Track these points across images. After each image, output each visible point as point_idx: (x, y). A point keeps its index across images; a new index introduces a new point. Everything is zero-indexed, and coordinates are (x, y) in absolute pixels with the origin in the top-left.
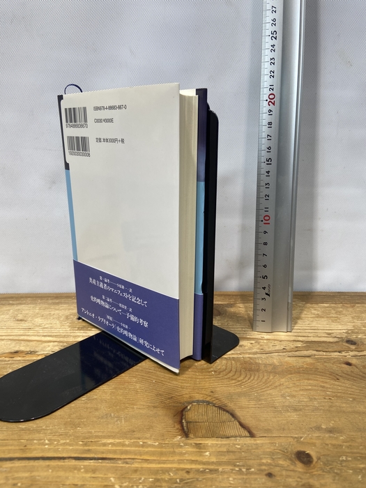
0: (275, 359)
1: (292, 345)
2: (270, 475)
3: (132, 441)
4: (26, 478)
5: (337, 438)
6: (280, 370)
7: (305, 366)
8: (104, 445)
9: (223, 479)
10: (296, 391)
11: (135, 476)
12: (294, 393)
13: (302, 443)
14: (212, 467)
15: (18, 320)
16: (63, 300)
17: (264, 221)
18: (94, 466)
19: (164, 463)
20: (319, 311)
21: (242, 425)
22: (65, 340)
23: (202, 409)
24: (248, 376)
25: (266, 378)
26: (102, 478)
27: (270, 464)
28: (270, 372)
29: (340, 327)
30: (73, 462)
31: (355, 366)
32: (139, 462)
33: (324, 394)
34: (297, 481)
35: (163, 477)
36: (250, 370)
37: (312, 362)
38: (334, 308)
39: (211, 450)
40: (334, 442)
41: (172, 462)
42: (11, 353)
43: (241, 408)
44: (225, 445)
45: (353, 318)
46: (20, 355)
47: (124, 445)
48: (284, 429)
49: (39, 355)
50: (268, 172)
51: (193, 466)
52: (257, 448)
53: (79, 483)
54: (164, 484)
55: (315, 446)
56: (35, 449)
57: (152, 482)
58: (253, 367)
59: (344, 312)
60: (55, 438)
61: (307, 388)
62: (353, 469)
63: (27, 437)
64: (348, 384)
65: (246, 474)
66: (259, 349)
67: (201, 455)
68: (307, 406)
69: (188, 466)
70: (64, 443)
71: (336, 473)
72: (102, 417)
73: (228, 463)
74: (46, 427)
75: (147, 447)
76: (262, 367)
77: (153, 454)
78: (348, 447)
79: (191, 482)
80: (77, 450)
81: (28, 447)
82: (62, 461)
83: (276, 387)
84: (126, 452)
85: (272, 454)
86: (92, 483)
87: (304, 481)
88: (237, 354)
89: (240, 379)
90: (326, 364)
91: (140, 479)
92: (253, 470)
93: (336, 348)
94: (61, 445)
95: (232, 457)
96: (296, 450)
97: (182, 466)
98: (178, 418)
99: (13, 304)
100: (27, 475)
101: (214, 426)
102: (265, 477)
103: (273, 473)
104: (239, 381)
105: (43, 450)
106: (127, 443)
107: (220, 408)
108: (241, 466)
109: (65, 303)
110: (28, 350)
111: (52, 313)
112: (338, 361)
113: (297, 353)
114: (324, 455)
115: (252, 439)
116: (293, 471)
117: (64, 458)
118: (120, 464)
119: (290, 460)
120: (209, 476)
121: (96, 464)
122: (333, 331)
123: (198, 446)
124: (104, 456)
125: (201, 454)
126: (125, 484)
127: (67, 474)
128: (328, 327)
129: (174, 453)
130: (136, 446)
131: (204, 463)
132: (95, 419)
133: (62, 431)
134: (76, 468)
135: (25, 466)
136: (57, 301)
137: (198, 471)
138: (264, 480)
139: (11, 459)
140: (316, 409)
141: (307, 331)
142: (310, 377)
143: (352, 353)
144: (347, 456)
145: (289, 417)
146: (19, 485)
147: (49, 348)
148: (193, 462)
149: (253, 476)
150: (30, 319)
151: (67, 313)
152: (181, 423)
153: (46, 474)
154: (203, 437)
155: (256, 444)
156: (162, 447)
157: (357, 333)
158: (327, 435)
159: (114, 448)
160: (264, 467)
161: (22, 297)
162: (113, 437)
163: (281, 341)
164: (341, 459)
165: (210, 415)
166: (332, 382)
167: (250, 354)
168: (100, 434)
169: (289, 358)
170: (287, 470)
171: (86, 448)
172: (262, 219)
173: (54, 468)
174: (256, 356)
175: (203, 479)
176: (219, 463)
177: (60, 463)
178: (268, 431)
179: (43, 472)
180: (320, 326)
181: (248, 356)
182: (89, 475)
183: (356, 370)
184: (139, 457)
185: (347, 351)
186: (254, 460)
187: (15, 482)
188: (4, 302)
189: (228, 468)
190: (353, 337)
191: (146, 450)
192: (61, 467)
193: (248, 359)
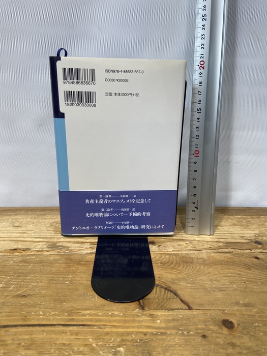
0: (204, 255)
1: (216, 245)
2: (204, 336)
3: (104, 312)
4: (28, 339)
5: (250, 310)
6: (207, 262)
7: (226, 260)
8: (84, 315)
9: (171, 339)
10: (220, 277)
11: (107, 337)
12: (219, 279)
13: (226, 314)
14: (162, 331)
15: (15, 226)
16: (48, 212)
17: (195, 155)
18: (77, 330)
19: (128, 328)
20: (234, 220)
21: (182, 301)
22: (51, 240)
24: (186, 267)
25: (198, 268)
26: (83, 339)
27: (204, 329)
28: (201, 264)
29: (250, 232)
30: (61, 328)
31: (262, 259)
32: (109, 328)
33: (240, 279)
34: (224, 341)
35: (127, 338)
36: (187, 262)
37: (230, 256)
38: (245, 219)
39: (161, 319)
40: (249, 313)
41: (133, 327)
42: (12, 250)
43: (181, 289)
44: (171, 315)
45: (258, 225)
46: (19, 251)
47: (98, 315)
48: (213, 304)
49: (32, 251)
50: (198, 119)
51: (149, 330)
52: (194, 318)
53: (67, 343)
54: (128, 343)
55: (236, 316)
56: (33, 319)
57: (119, 342)
58: (188, 260)
59: (252, 222)
60: (47, 310)
61: (228, 275)
62: (263, 332)
63: (26, 310)
64: (257, 272)
65: (187, 336)
66: (192, 247)
67: (154, 323)
68: (229, 288)
69: (145, 330)
70: (54, 314)
71: (251, 335)
72: (81, 295)
73: (174, 328)
74: (41, 302)
75: (115, 317)
76: (195, 260)
77: (119, 321)
78: (259, 317)
79: (148, 342)
80: (64, 319)
81: (28, 317)
82: (53, 327)
83: (206, 274)
84: (100, 320)
85: (205, 321)
86: (76, 343)
87: (229, 341)
88: (177, 251)
89: (179, 269)
90: (241, 258)
91: (111, 339)
92: (192, 333)
93: (247, 247)
94: (52, 315)
95: (176, 323)
96: (222, 319)
97: (141, 330)
99: (11, 215)
100: (28, 337)
101: (162, 301)
102: (200, 338)
103: (206, 335)
104: (179, 270)
105: (39, 320)
106: (100, 314)
107: (166, 289)
108: (183, 330)
109: (49, 214)
110: (24, 248)
111: (40, 221)
112: (249, 256)
113: (220, 251)
114: (242, 322)
115: (190, 311)
116: (221, 333)
117: (54, 325)
118: (95, 329)
119: (218, 325)
120: (160, 337)
121: (78, 329)
122: (245, 235)
123: (151, 315)
124: (84, 323)
125: (154, 321)
126: (100, 343)
127: (57, 337)
128: (241, 232)
129: (134, 321)
130: (107, 316)
131: (156, 328)
132: (76, 297)
133: (52, 305)
135: (26, 331)
136: (44, 213)
137: (152, 333)
138: (200, 340)
139: (15, 326)
140: (235, 290)
141: (226, 235)
142: (230, 267)
143: (259, 251)
144: (258, 323)
145: (216, 295)
146: (23, 344)
147: (39, 247)
148: (148, 327)
149: (192, 337)
150: (24, 225)
151: (51, 221)
153: (41, 336)
154: (155, 309)
155: (193, 315)
156: (126, 317)
157: (262, 236)
158: (244, 308)
159: (91, 318)
160: (199, 331)
161: (17, 210)
162: (90, 310)
163: (207, 242)
164: (254, 325)
165: (159, 294)
166: (246, 271)
167: (186, 251)
168: (80, 307)
169: (214, 254)
170: (216, 333)
171: (70, 318)
172: (194, 153)
173: (47, 332)
174: (190, 252)
175: (157, 339)
176: (167, 328)
177: (52, 328)
178: (201, 305)
179: (39, 335)
180: (235, 231)
181: (184, 252)
182: (73, 337)
183: (263, 263)
184: (109, 324)
185: (256, 249)
186: (193, 325)
187: (20, 342)
188: (4, 213)
189: (174, 332)
190: (260, 239)
191: (114, 318)
192: (53, 331)
193: (185, 255)
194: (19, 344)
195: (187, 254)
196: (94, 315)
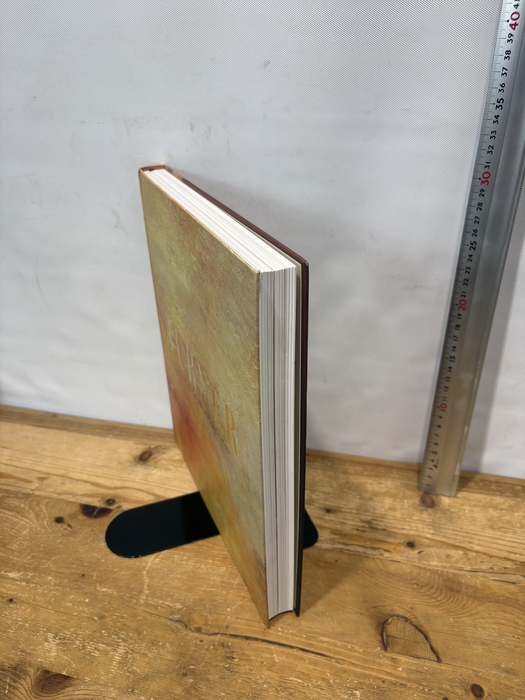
0: (478, 580)
1: (501, 565)
2: (445, 699)
3: (343, 643)
4: (269, 659)
5: (511, 680)
6: (481, 594)
7: (507, 595)
8: (322, 642)
9: (409, 694)
11: (345, 676)
12: (486, 625)
13: (480, 677)
14: (402, 682)
19: (366, 670)
21: (432, 649)
23: (401, 624)
24: (448, 597)
25: (464, 602)
26: (321, 671)
27: (448, 690)
28: (470, 596)
30: (300, 653)
32: (348, 664)
33: (514, 631)
35: (365, 681)
36: (452, 590)
37: (515, 590)
39: (403, 666)
40: (507, 683)
41: (372, 670)
43: (434, 631)
44: (416, 664)
47: (336, 646)
51: (388, 678)
52: (441, 673)
53: (306, 672)
54: (365, 688)
55: (490, 682)
56: (272, 634)
57: (356, 683)
58: (455, 586)
60: (285, 626)
61: (501, 621)
65: (428, 694)
68: (494, 642)
69: (384, 677)
70: (292, 633)
72: (320, 614)
73: (415, 682)
75: (354, 652)
76: (464, 588)
77: (359, 659)
78: (518, 690)
79: (385, 691)
80: (302, 642)
81: (267, 630)
83: (472, 615)
84: (338, 653)
85: (452, 681)
86: (314, 674)
88: (442, 566)
89: (439, 599)
91: (348, 679)
92: (433, 692)
95: (419, 676)
96: (472, 683)
97: (380, 675)
98: (381, 630)
100: (269, 656)
101: (409, 644)
103: (448, 698)
104: (438, 601)
105: (278, 636)
106: (339, 644)
107: (416, 627)
108: (425, 686)
113: (504, 577)
114: (494, 693)
115: (439, 664)
117: (293, 647)
118: (334, 662)
119: (466, 690)
120: (399, 689)
123: (393, 659)
124: (321, 652)
125: (395, 668)
127: (297, 662)
129: (374, 662)
130: (346, 649)
131: (396, 677)
132: (314, 614)
134: (302, 659)
135: (267, 648)
137: (391, 682)
139: (256, 639)
140: (502, 646)
142: (508, 609)
145: (475, 649)
146: (265, 663)
148: (388, 673)
149: (432, 697)
152: (382, 635)
153: (282, 658)
154: (399, 653)
155: (441, 670)
156: (365, 655)
158: (503, 675)
159: (329, 647)
160: (442, 692)
162: (328, 637)
165: (407, 633)
167: (455, 568)
168: (318, 631)
169: (493, 582)
170: (460, 698)
171: (309, 642)
173: (287, 655)
174: (460, 573)
175: (394, 690)
176: (408, 680)
177: (291, 651)
178: (453, 659)
181: (452, 571)
182: (311, 667)
184: (347, 660)
186: (437, 683)
189: (415, 685)
191: (354, 654)
192: (292, 655)
193: (451, 575)
194: (262, 662)
195: (454, 574)
196: (333, 644)
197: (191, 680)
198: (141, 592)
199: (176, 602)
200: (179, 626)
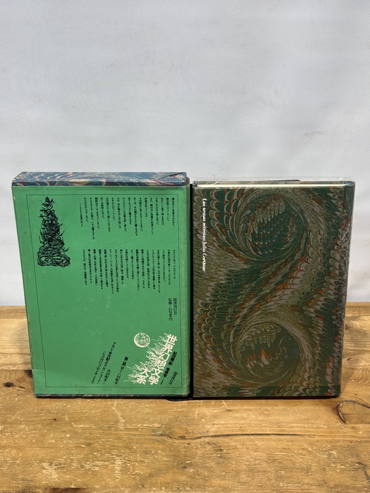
3: (309, 425)
8: (292, 427)
11: (319, 444)
14: (365, 440)
18: (290, 439)
19: (334, 437)
23: (351, 406)
26: (299, 445)
30: (277, 437)
32: (318, 437)
35: (336, 444)
39: (362, 430)
41: (339, 437)
47: (304, 428)
51: (354, 439)
53: (287, 447)
54: (338, 448)
56: (248, 430)
57: (330, 447)
60: (257, 423)
67: (357, 433)
69: (350, 439)
72: (282, 411)
77: (326, 432)
79: (355, 447)
81: (243, 428)
84: (308, 432)
86: (294, 447)
91: (323, 445)
94: (264, 427)
97: (346, 439)
98: (336, 412)
100: (252, 443)
101: (361, 416)
105: (254, 430)
107: (363, 405)
117: (270, 435)
118: (307, 438)
120: (365, 444)
123: (353, 428)
124: (295, 433)
126: (314, 448)
127: (277, 443)
129: (339, 432)
130: (313, 428)
131: (360, 438)
132: (278, 412)
133: (260, 418)
137: (357, 441)
139: (236, 435)
148: (353, 437)
152: (338, 415)
153: (263, 443)
154: (356, 423)
156: (330, 429)
159: (299, 429)
162: (296, 423)
165: (358, 410)
168: (286, 421)
171: (281, 429)
173: (267, 440)
175: (361, 445)
177: (269, 437)
182: (290, 443)
184: (317, 434)
191: (321, 430)
194: (248, 448)
196: (301, 427)
197: (192, 470)
198: (117, 422)
199: (154, 423)
200: (165, 438)
